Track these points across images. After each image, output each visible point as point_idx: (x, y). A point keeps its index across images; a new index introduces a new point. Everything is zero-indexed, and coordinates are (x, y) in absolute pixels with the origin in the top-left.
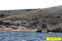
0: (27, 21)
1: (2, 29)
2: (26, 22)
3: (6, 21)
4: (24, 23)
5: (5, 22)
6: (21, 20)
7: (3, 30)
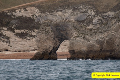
0: (97, 13)
1: (6, 46)
2: (93, 14)
3: (23, 11)
4: (83, 22)
5: (21, 15)
6: (75, 9)
7: (7, 51)
